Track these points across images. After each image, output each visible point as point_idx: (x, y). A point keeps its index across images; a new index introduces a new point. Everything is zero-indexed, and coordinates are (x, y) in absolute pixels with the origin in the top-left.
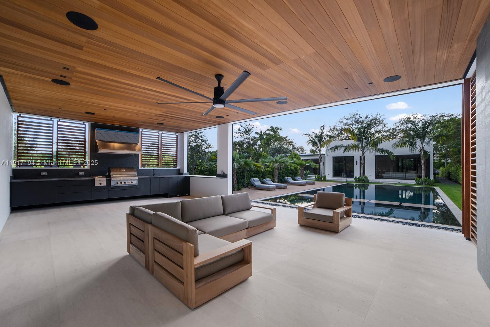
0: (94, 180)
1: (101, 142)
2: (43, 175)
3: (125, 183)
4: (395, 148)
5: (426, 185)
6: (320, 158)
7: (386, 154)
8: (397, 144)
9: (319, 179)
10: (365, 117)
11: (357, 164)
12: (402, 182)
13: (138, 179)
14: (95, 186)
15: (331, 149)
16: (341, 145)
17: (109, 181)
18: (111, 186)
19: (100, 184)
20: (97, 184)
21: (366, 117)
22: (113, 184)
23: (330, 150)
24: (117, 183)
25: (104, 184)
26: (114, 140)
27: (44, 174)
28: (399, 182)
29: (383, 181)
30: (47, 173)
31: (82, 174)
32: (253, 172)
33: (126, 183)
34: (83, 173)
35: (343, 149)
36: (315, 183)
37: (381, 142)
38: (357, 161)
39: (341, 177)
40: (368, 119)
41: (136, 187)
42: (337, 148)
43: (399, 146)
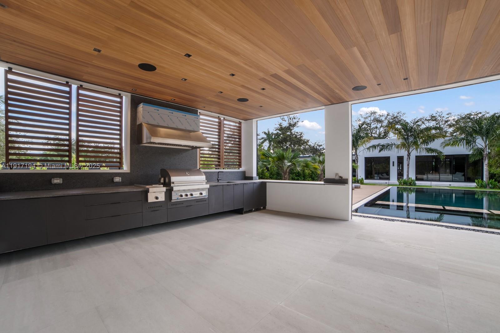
0: (147, 191)
1: (149, 126)
2: (55, 184)
3: (192, 195)
4: (444, 147)
5: (490, 188)
6: (357, 158)
7: (434, 154)
8: (447, 143)
9: (355, 182)
11: (393, 165)
13: (209, 187)
14: (149, 202)
15: (368, 149)
16: (379, 144)
17: (169, 193)
18: (172, 201)
19: (157, 198)
20: (151, 198)
21: (388, 115)
22: (175, 197)
23: (366, 150)
24: (181, 196)
25: (162, 198)
26: (167, 124)
27: (57, 181)
30: (61, 179)
31: (118, 180)
32: (294, 174)
33: (194, 196)
34: (121, 178)
35: (378, 149)
36: (361, 187)
37: (434, 140)
38: (393, 162)
39: (374, 179)
41: (206, 200)
42: (375, 148)
43: (449, 145)
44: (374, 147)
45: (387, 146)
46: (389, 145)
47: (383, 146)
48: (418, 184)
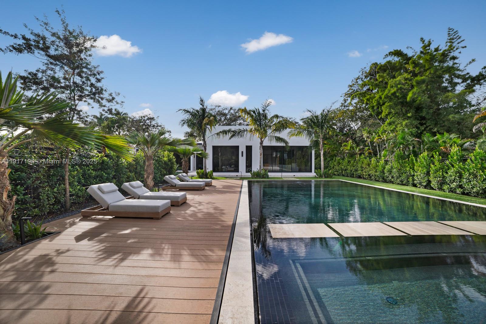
4: (290, 137)
5: (325, 177)
6: (205, 145)
9: (203, 176)
10: (229, 108)
11: (242, 156)
12: (297, 175)
23: (216, 135)
28: (294, 176)
29: (284, 175)
35: (230, 135)
38: (242, 152)
39: (222, 172)
40: (232, 111)
42: (226, 134)
43: (294, 135)
44: (225, 132)
45: (239, 133)
46: (241, 131)
47: (234, 132)
48: (270, 175)
